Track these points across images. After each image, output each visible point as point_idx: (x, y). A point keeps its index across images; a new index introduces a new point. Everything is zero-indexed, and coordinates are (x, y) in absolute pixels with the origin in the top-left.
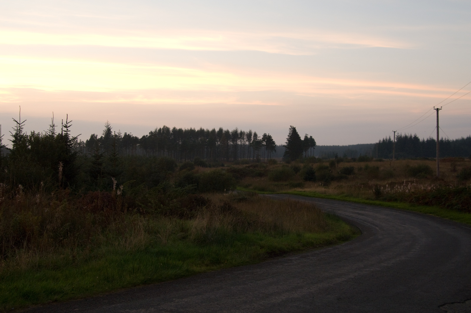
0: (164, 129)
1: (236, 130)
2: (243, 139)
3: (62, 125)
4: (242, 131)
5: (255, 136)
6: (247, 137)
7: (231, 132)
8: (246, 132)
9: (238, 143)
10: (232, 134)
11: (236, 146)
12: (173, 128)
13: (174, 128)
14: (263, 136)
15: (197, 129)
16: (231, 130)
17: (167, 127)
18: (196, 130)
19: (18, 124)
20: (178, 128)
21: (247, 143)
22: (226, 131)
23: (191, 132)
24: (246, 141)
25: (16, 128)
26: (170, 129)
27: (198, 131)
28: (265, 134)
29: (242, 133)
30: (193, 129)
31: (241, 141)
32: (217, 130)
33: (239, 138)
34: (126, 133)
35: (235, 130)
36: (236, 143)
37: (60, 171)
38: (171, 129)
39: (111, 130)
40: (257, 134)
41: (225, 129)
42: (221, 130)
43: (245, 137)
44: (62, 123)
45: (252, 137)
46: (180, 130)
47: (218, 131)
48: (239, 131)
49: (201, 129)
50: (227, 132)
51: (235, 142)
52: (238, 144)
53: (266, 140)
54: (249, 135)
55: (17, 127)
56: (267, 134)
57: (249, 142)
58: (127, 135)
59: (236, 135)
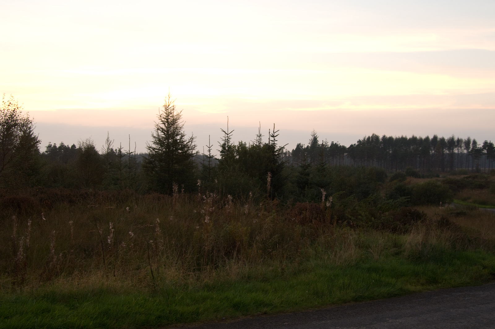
0: (374, 137)
1: (453, 137)
2: (461, 147)
3: (269, 135)
4: (460, 139)
5: (474, 144)
6: (465, 145)
7: (447, 140)
8: (463, 139)
9: (455, 151)
10: (448, 142)
11: (452, 155)
12: (382, 137)
13: (384, 136)
14: (483, 143)
15: (409, 136)
16: (447, 138)
17: (376, 134)
18: (408, 138)
19: (226, 134)
20: (388, 136)
21: (465, 151)
22: (441, 139)
23: (403, 140)
24: (465, 149)
25: (224, 139)
26: (379, 137)
27: (410, 139)
28: (486, 141)
29: (459, 141)
30: (404, 136)
31: (458, 149)
32: (431, 137)
33: (456, 146)
34: (333, 142)
35: (451, 137)
36: (453, 152)
37: (268, 181)
38: (381, 137)
39: (317, 139)
40: (477, 142)
41: (440, 136)
42: (435, 138)
43: (463, 145)
44: (269, 133)
45: (471, 144)
46: (391, 138)
47: (432, 139)
48: (456, 139)
49: (413, 137)
50: (443, 140)
51: (451, 151)
52: (455, 153)
53: (487, 148)
54: (468, 143)
55: (225, 137)
56: (489, 142)
57: (467, 150)
58: (334, 143)
59: (452, 143)
